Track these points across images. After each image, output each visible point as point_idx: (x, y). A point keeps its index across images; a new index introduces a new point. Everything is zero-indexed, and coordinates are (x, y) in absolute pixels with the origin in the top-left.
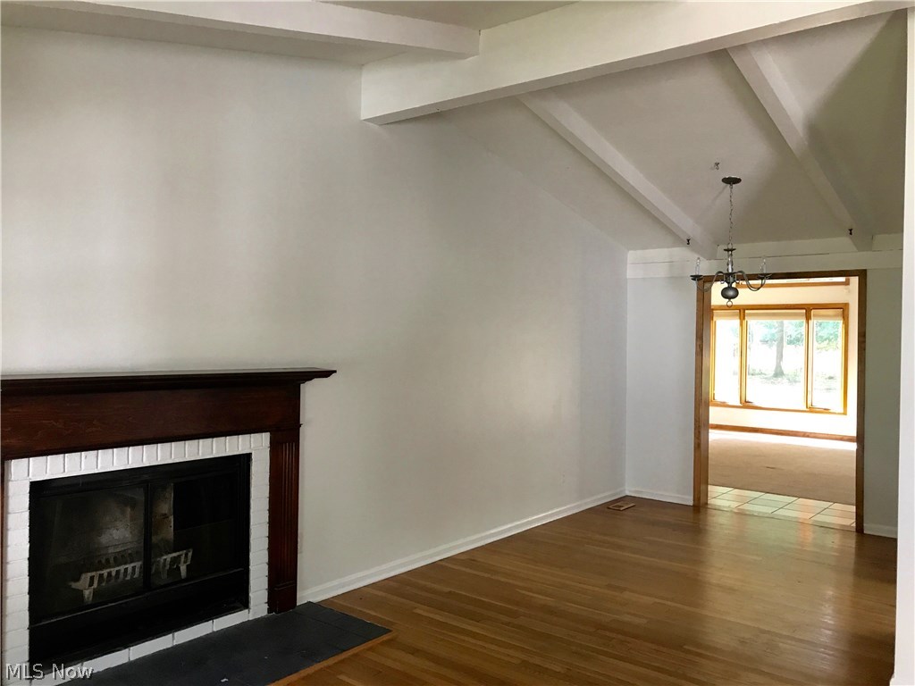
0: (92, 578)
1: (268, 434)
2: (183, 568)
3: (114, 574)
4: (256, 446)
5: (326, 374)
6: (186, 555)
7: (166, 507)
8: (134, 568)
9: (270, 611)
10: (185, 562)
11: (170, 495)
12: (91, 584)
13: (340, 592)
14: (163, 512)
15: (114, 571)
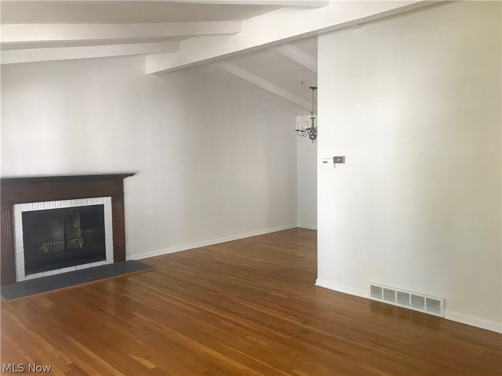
0: (47, 245)
1: (111, 197)
2: (81, 245)
3: (54, 245)
4: (106, 202)
5: (132, 175)
6: (81, 240)
7: (77, 224)
8: (61, 243)
9: (114, 262)
10: (81, 243)
11: (79, 220)
12: (46, 248)
13: (145, 257)
14: (76, 226)
15: (54, 243)
